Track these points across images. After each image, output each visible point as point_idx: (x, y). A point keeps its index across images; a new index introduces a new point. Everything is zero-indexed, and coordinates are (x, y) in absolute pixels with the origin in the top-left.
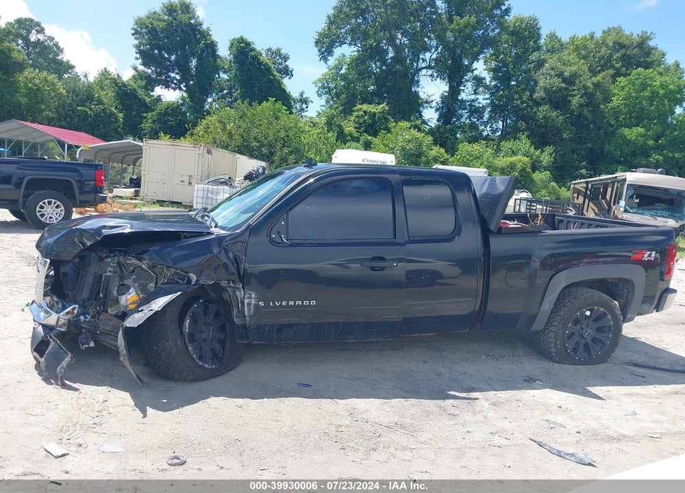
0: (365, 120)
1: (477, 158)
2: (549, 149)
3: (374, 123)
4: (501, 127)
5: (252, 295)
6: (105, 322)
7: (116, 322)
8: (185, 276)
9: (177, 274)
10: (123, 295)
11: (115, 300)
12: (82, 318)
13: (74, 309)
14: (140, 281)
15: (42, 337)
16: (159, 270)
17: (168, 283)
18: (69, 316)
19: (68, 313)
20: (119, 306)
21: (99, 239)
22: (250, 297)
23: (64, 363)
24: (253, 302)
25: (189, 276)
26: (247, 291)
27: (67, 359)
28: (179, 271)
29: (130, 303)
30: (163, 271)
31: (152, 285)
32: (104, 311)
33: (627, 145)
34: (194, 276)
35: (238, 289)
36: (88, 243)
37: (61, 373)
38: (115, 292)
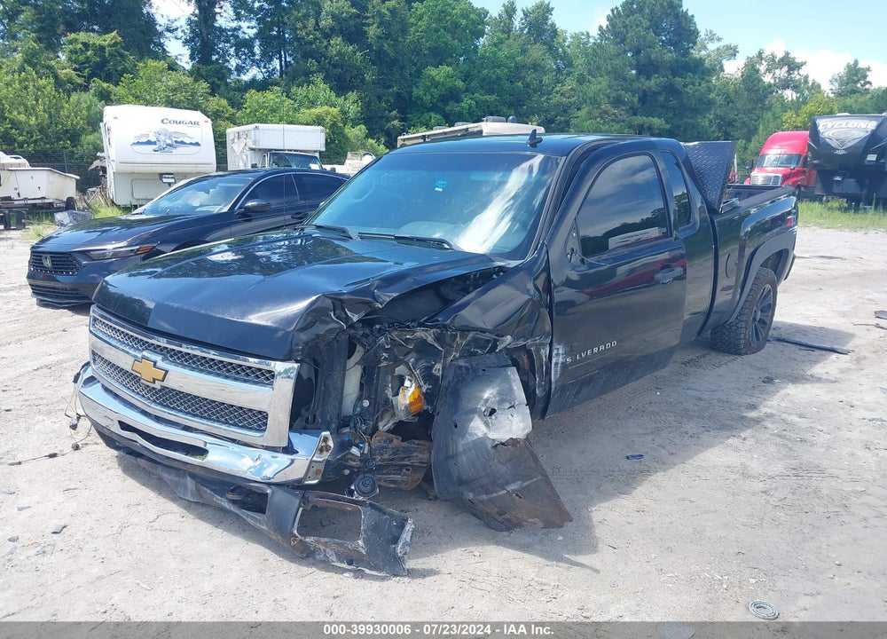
0: (88, 58)
1: (273, 111)
2: (352, 96)
3: (105, 62)
4: (278, 68)
5: (560, 349)
6: (382, 448)
7: (397, 442)
8: (488, 341)
9: (475, 340)
10: (397, 394)
11: (388, 406)
12: (354, 450)
13: (326, 439)
14: (423, 364)
15: (300, 506)
16: (448, 340)
17: (461, 357)
18: (326, 456)
19: (321, 450)
20: (394, 414)
21: (380, 307)
22: (558, 354)
23: (406, 536)
24: (561, 360)
25: (498, 340)
26: (555, 346)
27: (409, 527)
28: (481, 336)
29: (411, 404)
30: (454, 340)
31: (439, 366)
32: (375, 429)
33: (436, 87)
34: (509, 338)
35: (543, 345)
36: (355, 318)
37: (406, 553)
38: (389, 392)
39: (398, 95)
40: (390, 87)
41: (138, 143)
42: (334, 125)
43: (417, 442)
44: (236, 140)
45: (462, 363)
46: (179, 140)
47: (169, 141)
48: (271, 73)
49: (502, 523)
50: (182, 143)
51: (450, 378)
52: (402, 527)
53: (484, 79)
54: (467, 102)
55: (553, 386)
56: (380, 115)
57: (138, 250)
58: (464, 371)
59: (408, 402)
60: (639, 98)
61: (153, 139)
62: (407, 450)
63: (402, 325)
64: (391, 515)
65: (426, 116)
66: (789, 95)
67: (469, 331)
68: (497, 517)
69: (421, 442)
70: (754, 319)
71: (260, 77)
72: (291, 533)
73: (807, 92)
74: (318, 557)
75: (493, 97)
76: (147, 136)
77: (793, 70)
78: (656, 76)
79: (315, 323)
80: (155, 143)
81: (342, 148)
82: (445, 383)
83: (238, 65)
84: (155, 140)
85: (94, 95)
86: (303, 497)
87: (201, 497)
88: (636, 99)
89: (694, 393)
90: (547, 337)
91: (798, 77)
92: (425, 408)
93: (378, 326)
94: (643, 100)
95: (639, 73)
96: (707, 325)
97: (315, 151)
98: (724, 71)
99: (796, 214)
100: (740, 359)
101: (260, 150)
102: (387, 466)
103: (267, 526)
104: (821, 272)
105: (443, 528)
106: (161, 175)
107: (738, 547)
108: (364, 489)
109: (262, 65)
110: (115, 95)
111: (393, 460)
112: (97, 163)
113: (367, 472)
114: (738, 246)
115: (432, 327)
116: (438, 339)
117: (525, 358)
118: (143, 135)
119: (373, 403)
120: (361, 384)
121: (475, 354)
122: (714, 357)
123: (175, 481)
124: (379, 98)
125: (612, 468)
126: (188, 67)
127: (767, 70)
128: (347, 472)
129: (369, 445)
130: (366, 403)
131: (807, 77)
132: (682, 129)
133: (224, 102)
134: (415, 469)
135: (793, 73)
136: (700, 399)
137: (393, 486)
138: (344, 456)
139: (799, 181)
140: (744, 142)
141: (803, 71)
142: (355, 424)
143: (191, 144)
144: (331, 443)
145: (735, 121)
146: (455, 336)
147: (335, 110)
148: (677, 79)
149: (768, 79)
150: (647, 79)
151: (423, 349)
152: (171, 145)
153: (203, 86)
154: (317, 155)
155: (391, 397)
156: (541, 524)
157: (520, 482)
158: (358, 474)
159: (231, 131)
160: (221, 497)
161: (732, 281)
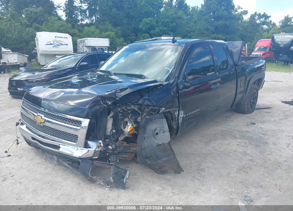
0: (32, 16)
1: (93, 33)
2: (119, 28)
3: (37, 17)
4: (95, 19)
5: (182, 112)
6: (120, 146)
7: (125, 144)
8: (156, 110)
9: (152, 109)
10: (125, 128)
11: (122, 132)
12: (110, 147)
13: (100, 143)
14: (134, 117)
15: (91, 166)
16: (143, 109)
17: (147, 115)
18: (100, 149)
19: (99, 147)
20: (124, 134)
21: (118, 99)
22: (181, 114)
23: (127, 176)
24: (182, 116)
25: (160, 109)
26: (180, 111)
27: (128, 173)
28: (154, 108)
29: (130, 131)
30: (145, 109)
31: (139, 118)
32: (117, 140)
33: (147, 25)
34: (163, 109)
35: (176, 111)
36: (110, 103)
37: (127, 182)
38: (122, 127)
39: (134, 28)
40: (131, 25)
41: (47, 44)
42: (113, 38)
43: (132, 144)
44: (80, 43)
45: (147, 117)
46: (61, 43)
47: (57, 44)
48: (92, 21)
49: (161, 171)
50: (62, 44)
51: (143, 122)
52: (125, 173)
53: (163, 22)
54: (157, 30)
55: (180, 125)
56: (128, 35)
57: (44, 79)
58: (148, 120)
59: (129, 131)
60: (215, 28)
61: (52, 43)
62: (128, 147)
63: (126, 104)
64: (122, 169)
65: (144, 35)
66: (265, 27)
67: (150, 106)
68: (159, 169)
69: (133, 144)
70: (250, 102)
71: (88, 22)
72: (88, 175)
73: (271, 26)
74: (97, 183)
75: (166, 28)
76: (50, 42)
77: (267, 18)
78: (220, 21)
79: (95, 105)
80: (53, 44)
81: (115, 46)
82: (142, 124)
83: (81, 18)
84: (53, 43)
85: (34, 29)
86: (92, 163)
87: (59, 162)
88: (213, 29)
89: (229, 127)
90: (177, 108)
91: (268, 21)
92: (135, 132)
93: (118, 105)
94: (216, 29)
95: (214, 20)
96: (234, 104)
97: (106, 47)
98: (243, 19)
99: (265, 66)
100: (245, 115)
101: (88, 46)
102: (122, 152)
103: (80, 172)
104: (274, 86)
105: (141, 173)
106: (55, 55)
107: (241, 180)
108: (113, 160)
109: (89, 18)
110: (41, 28)
111: (124, 150)
112: (34, 51)
113: (114, 154)
114: (244, 77)
115: (137, 105)
116: (139, 109)
117: (170, 115)
118: (49, 42)
119: (117, 131)
120: (113, 124)
121: (152, 114)
122: (237, 115)
123: (51, 157)
124: (128, 29)
125: (200, 153)
126: (65, 19)
127: (258, 18)
128: (108, 154)
129: (115, 145)
130: (114, 131)
131: (271, 21)
132: (229, 39)
133: (76, 31)
134: (132, 153)
135: (267, 20)
136: (231, 129)
137: (124, 159)
138: (106, 149)
139: (268, 56)
140: (250, 43)
141: (270, 19)
142: (110, 138)
143: (65, 44)
144: (102, 145)
145: (247, 36)
146: (145, 108)
147: (113, 33)
148: (227, 22)
149: (258, 22)
150: (217, 22)
151: (134, 112)
152: (58, 45)
153: (70, 25)
154: (107, 48)
155: (123, 129)
156: (173, 172)
157: (166, 158)
158: (111, 155)
159: (79, 40)
160: (65, 162)
161: (242, 89)
